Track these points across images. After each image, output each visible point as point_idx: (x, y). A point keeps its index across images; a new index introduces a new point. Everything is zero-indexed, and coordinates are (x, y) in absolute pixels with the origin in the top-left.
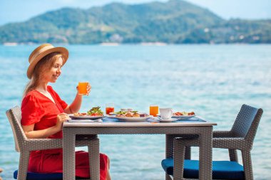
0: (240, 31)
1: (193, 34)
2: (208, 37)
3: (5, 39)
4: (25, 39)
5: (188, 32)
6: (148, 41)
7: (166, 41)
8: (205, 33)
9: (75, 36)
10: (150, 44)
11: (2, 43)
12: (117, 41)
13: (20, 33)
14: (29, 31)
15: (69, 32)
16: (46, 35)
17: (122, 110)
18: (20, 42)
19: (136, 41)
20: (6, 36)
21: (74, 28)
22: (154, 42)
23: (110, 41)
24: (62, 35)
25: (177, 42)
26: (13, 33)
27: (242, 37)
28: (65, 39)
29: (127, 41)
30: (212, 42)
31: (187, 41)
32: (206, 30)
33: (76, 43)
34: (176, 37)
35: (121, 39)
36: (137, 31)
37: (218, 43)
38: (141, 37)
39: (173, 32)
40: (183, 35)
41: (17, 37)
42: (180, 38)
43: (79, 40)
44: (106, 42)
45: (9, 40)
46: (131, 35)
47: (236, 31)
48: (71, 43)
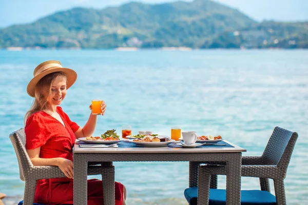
0: (274, 34)
1: (221, 38)
2: (238, 41)
3: (8, 43)
4: (31, 42)
5: (216, 36)
6: (170, 46)
7: (191, 45)
8: (234, 37)
9: (87, 40)
10: (173, 49)
11: (5, 47)
12: (136, 46)
13: (26, 36)
14: (36, 34)
15: (82, 35)
16: (55, 39)
17: (140, 132)
18: (26, 46)
19: (157, 45)
20: (10, 39)
21: (87, 31)
22: (177, 46)
23: (128, 46)
24: (73, 39)
25: (203, 47)
26: (18, 36)
27: (276, 42)
28: (76, 42)
29: (147, 46)
30: (242, 47)
31: (215, 46)
32: (236, 33)
33: (90, 48)
34: (202, 41)
35: (140, 43)
36: (158, 34)
37: (249, 48)
38: (162, 41)
39: (199, 36)
40: (210, 39)
41: (22, 41)
42: (207, 42)
43: (92, 44)
44: (122, 47)
45: (13, 44)
46: (151, 39)
47: (270, 34)
48: (83, 47)
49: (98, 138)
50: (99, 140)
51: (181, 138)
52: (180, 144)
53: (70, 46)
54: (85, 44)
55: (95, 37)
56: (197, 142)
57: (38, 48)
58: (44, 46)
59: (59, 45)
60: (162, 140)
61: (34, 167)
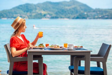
0: (100, 14)
1: (80, 15)
2: (86, 16)
4: (10, 16)
5: (78, 14)
6: (61, 18)
7: (69, 18)
8: (85, 15)
12: (48, 18)
13: (8, 14)
14: (12, 13)
15: (29, 14)
17: (52, 45)
18: (8, 18)
19: (56, 18)
20: (2, 15)
21: (31, 12)
22: (64, 18)
23: (46, 18)
24: (26, 15)
25: (73, 18)
26: (5, 14)
27: (100, 16)
28: (26, 16)
29: (52, 18)
30: (87, 18)
31: (77, 18)
32: (86, 13)
33: (32, 18)
34: (73, 16)
35: (50, 17)
36: (56, 13)
37: (90, 19)
38: (58, 16)
39: (72, 14)
40: (76, 15)
41: (7, 16)
42: (75, 17)
44: (44, 18)
45: (3, 17)
46: (54, 15)
47: (98, 14)
48: (29, 18)
52: (67, 49)
54: (30, 17)
55: (34, 14)
56: (74, 48)
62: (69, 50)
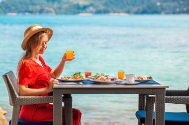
0: (184, 5)
1: (149, 7)
2: (160, 9)
3: (8, 10)
4: (23, 10)
5: (145, 6)
6: (115, 12)
7: (128, 12)
8: (157, 6)
9: (60, 8)
10: (116, 14)
11: (5, 13)
12: (91, 12)
13: (19, 6)
14: (26, 4)
15: (56, 5)
16: (38, 7)
17: (97, 74)
18: (19, 12)
19: (106, 12)
20: (8, 8)
21: (59, 2)
22: (119, 12)
23: (86, 12)
24: (51, 7)
25: (136, 13)
26: (14, 5)
27: (185, 9)
28: (52, 10)
29: (99, 12)
30: (162, 13)
31: (144, 12)
32: (159, 4)
33: (61, 13)
34: (135, 9)
35: (94, 10)
36: (106, 4)
37: (167, 14)
38: (109, 9)
39: (133, 5)
40: (141, 8)
41: (17, 9)
42: (139, 10)
43: (63, 11)
44: (83, 13)
45: (11, 11)
46: (102, 8)
47: (181, 4)
48: (57, 13)
49: (69, 78)
50: (70, 80)
51: (125, 78)
52: (124, 82)
53: (48, 12)
54: (58, 11)
55: (65, 6)
56: (136, 81)
57: (27, 14)
58: (31, 12)
59: (41, 12)
60: (112, 80)
61: (19, 97)
62: (126, 84)
